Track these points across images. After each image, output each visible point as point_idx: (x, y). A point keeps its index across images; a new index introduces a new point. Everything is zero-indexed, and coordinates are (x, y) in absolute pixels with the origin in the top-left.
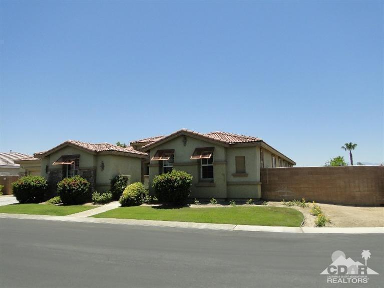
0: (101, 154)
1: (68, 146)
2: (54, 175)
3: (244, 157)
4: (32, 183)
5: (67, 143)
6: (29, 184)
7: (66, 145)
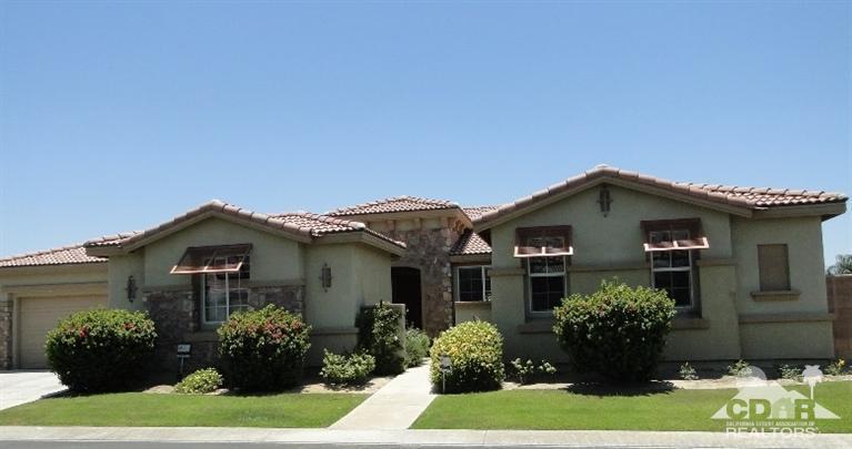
0: (327, 240)
1: (212, 219)
2: (163, 306)
3: (785, 245)
4: (121, 332)
5: (211, 208)
6: (111, 333)
7: (208, 214)
